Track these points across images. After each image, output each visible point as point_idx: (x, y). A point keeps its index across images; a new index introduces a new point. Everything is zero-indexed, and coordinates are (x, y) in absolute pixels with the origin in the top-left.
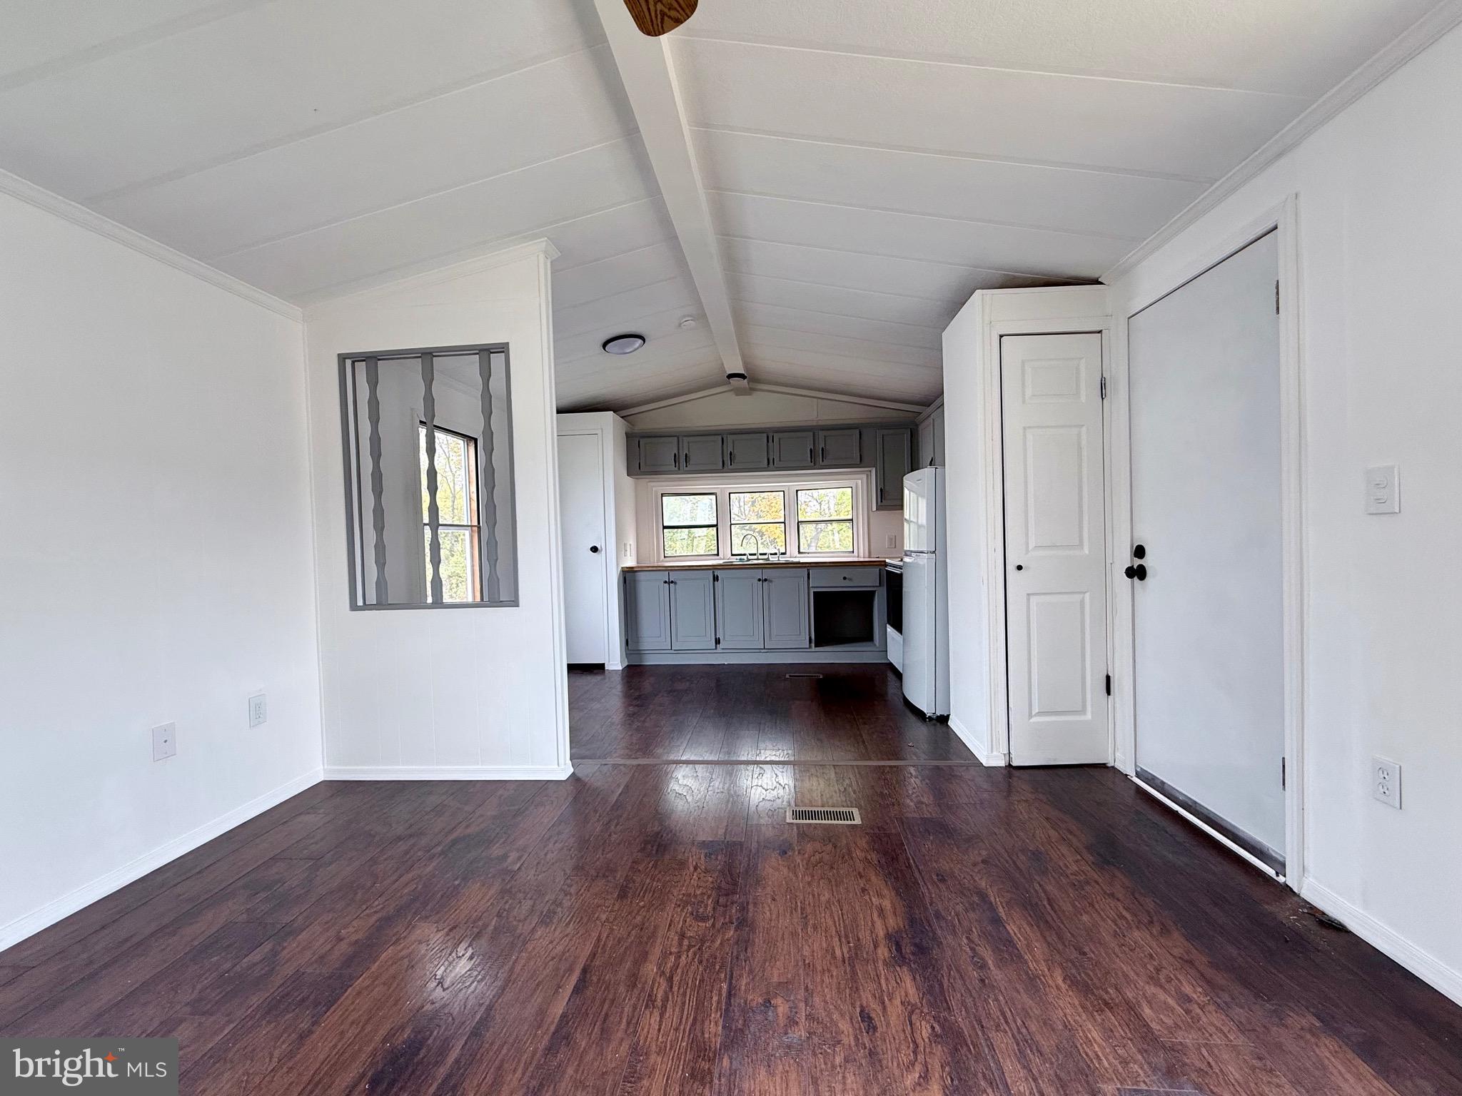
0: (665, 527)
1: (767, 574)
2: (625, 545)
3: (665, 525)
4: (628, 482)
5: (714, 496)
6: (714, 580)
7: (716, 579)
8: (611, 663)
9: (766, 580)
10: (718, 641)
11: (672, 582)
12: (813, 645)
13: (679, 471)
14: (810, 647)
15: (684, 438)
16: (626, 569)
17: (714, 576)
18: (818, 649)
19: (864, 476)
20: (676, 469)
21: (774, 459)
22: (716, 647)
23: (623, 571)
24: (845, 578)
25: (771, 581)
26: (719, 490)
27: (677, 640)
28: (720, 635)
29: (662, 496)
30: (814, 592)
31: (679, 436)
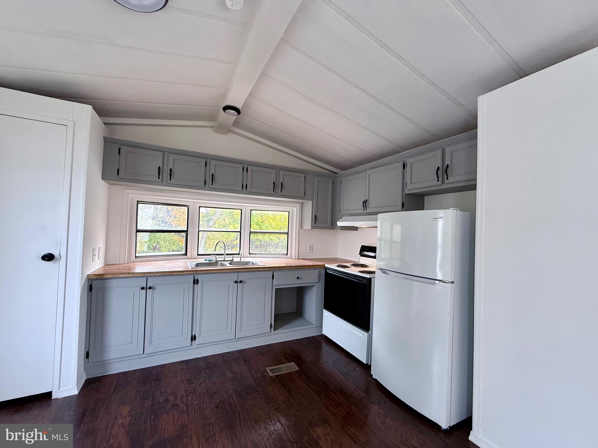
0: (138, 231)
1: (241, 276)
2: (94, 249)
3: (138, 228)
4: (102, 186)
5: (187, 208)
6: (194, 283)
7: (196, 282)
8: (61, 389)
9: (241, 282)
10: (193, 338)
11: (150, 288)
12: (273, 329)
13: (162, 183)
14: (271, 331)
15: (170, 155)
16: (93, 277)
17: (194, 280)
18: (276, 332)
19: (298, 206)
20: (160, 180)
21: (246, 185)
22: (191, 345)
23: (88, 279)
24: (298, 278)
25: (245, 282)
26: (192, 203)
27: (150, 343)
28: (196, 333)
29: (138, 204)
30: (276, 289)
31: (165, 152)
